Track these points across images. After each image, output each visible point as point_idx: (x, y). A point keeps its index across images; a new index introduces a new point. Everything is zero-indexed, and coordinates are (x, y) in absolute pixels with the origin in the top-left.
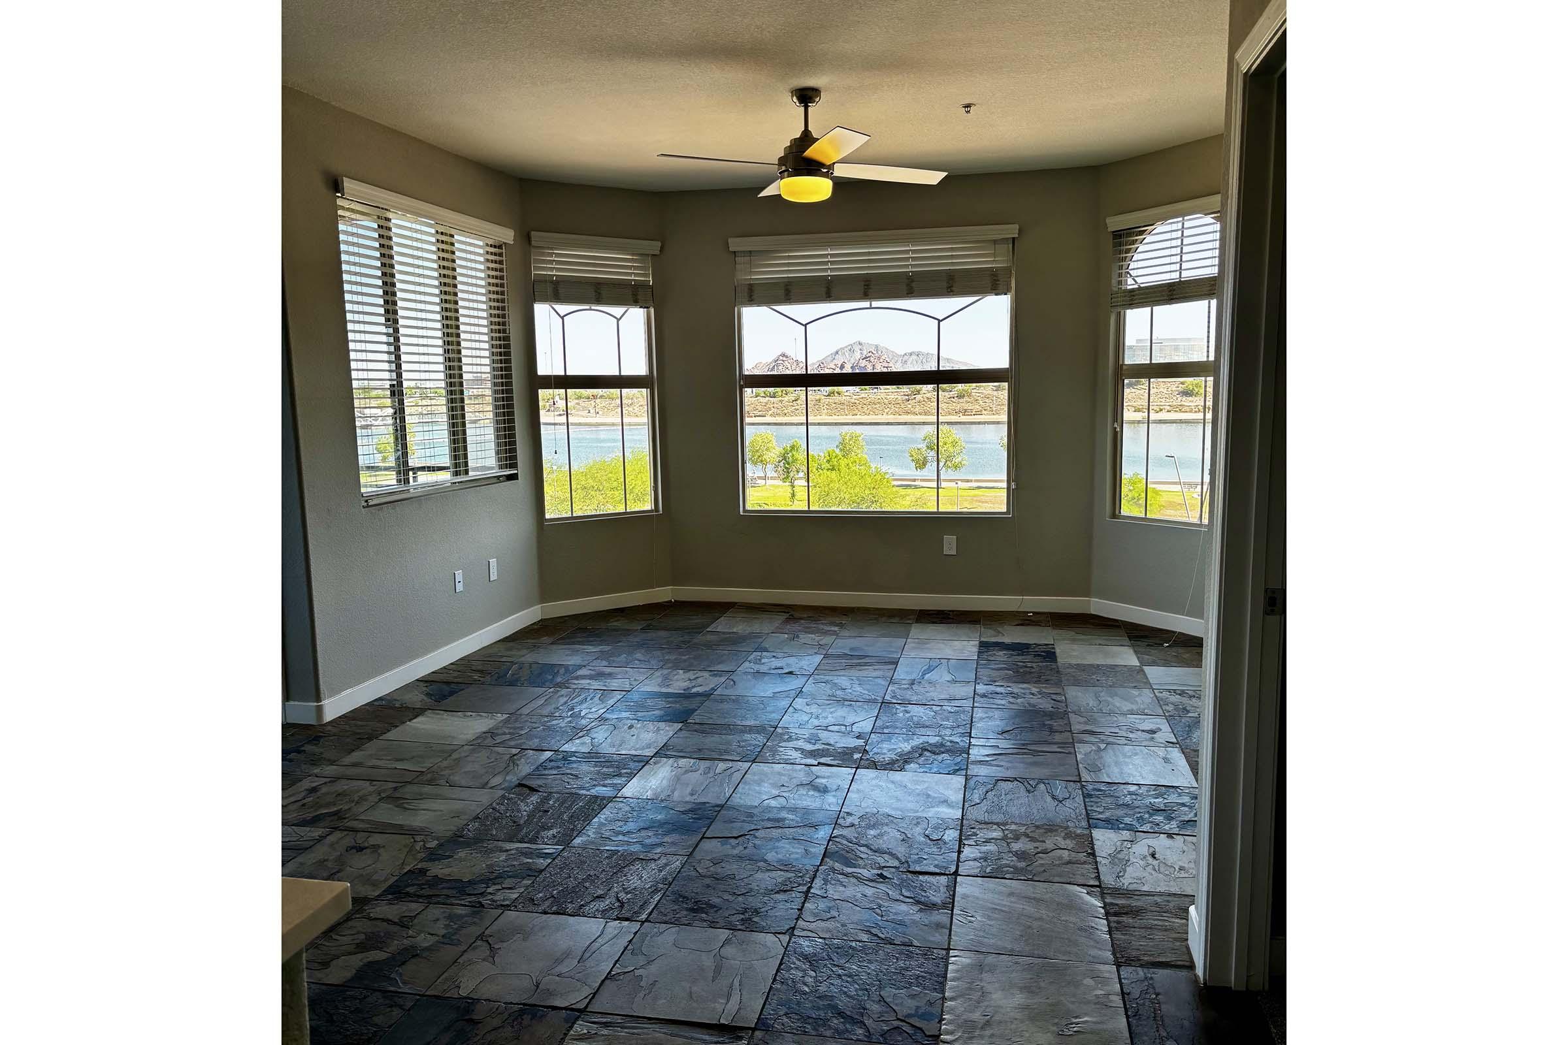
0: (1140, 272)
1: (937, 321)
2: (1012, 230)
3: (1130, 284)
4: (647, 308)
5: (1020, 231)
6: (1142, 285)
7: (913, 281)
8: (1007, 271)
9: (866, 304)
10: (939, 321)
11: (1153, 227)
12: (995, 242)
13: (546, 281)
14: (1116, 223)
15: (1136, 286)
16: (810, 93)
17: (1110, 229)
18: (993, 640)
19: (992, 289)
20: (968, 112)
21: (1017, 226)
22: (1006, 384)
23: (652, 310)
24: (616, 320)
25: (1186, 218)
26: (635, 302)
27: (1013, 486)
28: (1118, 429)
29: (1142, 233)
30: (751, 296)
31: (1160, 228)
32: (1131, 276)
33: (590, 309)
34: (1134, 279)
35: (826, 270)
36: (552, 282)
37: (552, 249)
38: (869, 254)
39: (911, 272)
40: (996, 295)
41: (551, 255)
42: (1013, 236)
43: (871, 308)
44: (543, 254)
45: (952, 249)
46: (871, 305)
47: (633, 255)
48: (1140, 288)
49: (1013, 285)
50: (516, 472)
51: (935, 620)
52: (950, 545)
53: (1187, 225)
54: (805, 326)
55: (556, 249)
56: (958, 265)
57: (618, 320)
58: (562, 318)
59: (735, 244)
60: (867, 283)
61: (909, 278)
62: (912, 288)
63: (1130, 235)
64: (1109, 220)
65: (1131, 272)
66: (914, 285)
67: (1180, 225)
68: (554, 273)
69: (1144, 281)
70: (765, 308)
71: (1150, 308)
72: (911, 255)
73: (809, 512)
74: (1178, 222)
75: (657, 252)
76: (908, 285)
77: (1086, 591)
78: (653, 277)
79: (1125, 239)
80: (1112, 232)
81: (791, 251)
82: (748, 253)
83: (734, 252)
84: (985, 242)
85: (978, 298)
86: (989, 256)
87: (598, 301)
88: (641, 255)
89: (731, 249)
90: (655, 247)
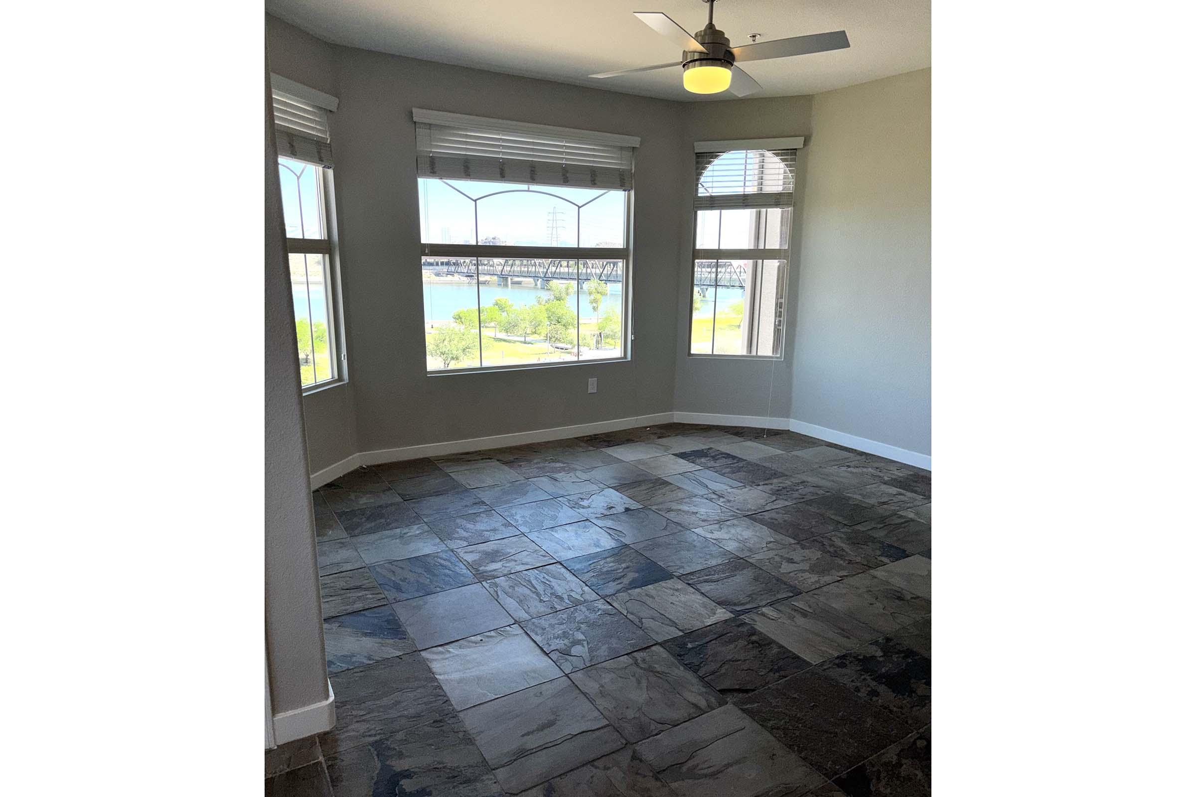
0: (711, 185)
2: (635, 141)
3: (702, 192)
4: (327, 168)
5: (642, 143)
6: (714, 194)
7: (567, 172)
8: (629, 173)
9: (524, 187)
10: (579, 208)
11: (722, 154)
12: (620, 148)
14: (701, 147)
15: (708, 195)
17: (695, 151)
19: (621, 186)
21: (639, 139)
22: (622, 261)
25: (749, 151)
26: (319, 160)
27: (633, 337)
29: (715, 157)
30: (433, 169)
31: (724, 156)
32: (702, 186)
34: (705, 189)
35: (499, 153)
38: (533, 143)
39: (564, 164)
42: (634, 146)
43: (528, 191)
45: (592, 150)
46: (529, 188)
47: (314, 108)
48: (711, 197)
49: (632, 185)
52: (592, 385)
54: (475, 201)
56: (598, 164)
59: (420, 115)
60: (533, 169)
61: (564, 169)
62: (566, 177)
63: (708, 157)
64: (695, 144)
65: (702, 184)
66: (568, 175)
67: (744, 156)
69: (717, 191)
71: (719, 211)
72: (565, 150)
73: (483, 368)
74: (742, 153)
75: (335, 109)
76: (562, 175)
78: (330, 135)
79: (703, 159)
80: (696, 153)
81: (466, 130)
82: (428, 127)
83: (415, 122)
84: (614, 147)
85: (607, 191)
86: (617, 159)
87: (293, 154)
88: (320, 108)
89: (415, 119)
90: (332, 102)
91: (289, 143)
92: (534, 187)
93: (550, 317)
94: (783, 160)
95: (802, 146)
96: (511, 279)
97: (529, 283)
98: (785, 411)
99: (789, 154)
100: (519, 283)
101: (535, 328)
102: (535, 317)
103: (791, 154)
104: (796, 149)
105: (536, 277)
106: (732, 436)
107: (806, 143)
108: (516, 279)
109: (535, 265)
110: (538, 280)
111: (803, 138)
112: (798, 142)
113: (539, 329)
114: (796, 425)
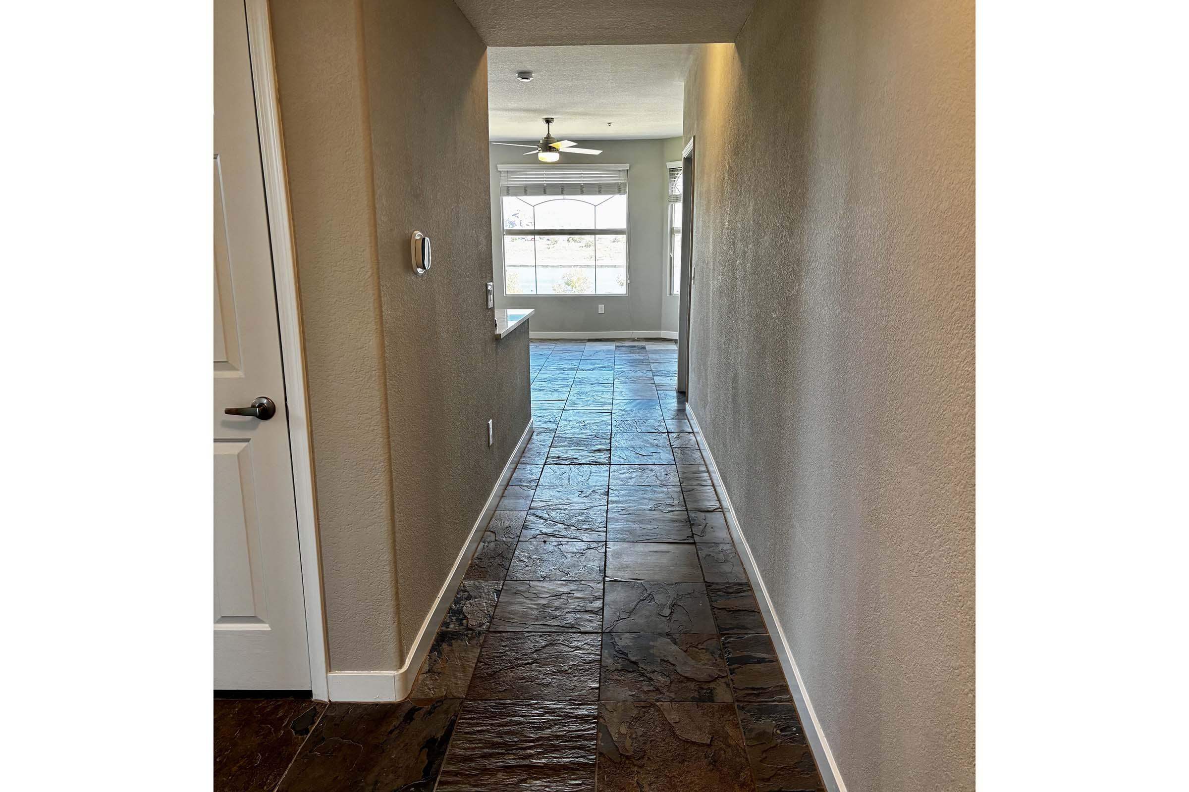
1: (594, 206)
2: (626, 166)
3: (677, 192)
5: (630, 167)
7: (583, 187)
8: (625, 184)
9: (562, 197)
12: (619, 171)
14: (670, 165)
15: (679, 193)
16: (550, 120)
17: (668, 168)
18: (621, 345)
19: (618, 192)
20: (610, 125)
21: (628, 165)
22: (625, 236)
27: (628, 282)
28: (672, 256)
30: (508, 192)
32: (676, 188)
34: (678, 190)
35: (543, 181)
38: (563, 174)
39: (582, 183)
40: (620, 195)
42: (627, 169)
43: (564, 199)
45: (600, 174)
49: (627, 191)
51: (596, 341)
52: (601, 308)
54: (534, 206)
56: (603, 181)
60: (563, 188)
61: (581, 186)
64: (667, 164)
66: (584, 189)
70: (513, 198)
72: (582, 175)
73: (537, 295)
76: (581, 189)
77: (659, 328)
79: (674, 172)
81: (527, 171)
82: (507, 172)
84: (614, 171)
85: (612, 196)
86: (616, 177)
89: (498, 170)
92: (566, 197)
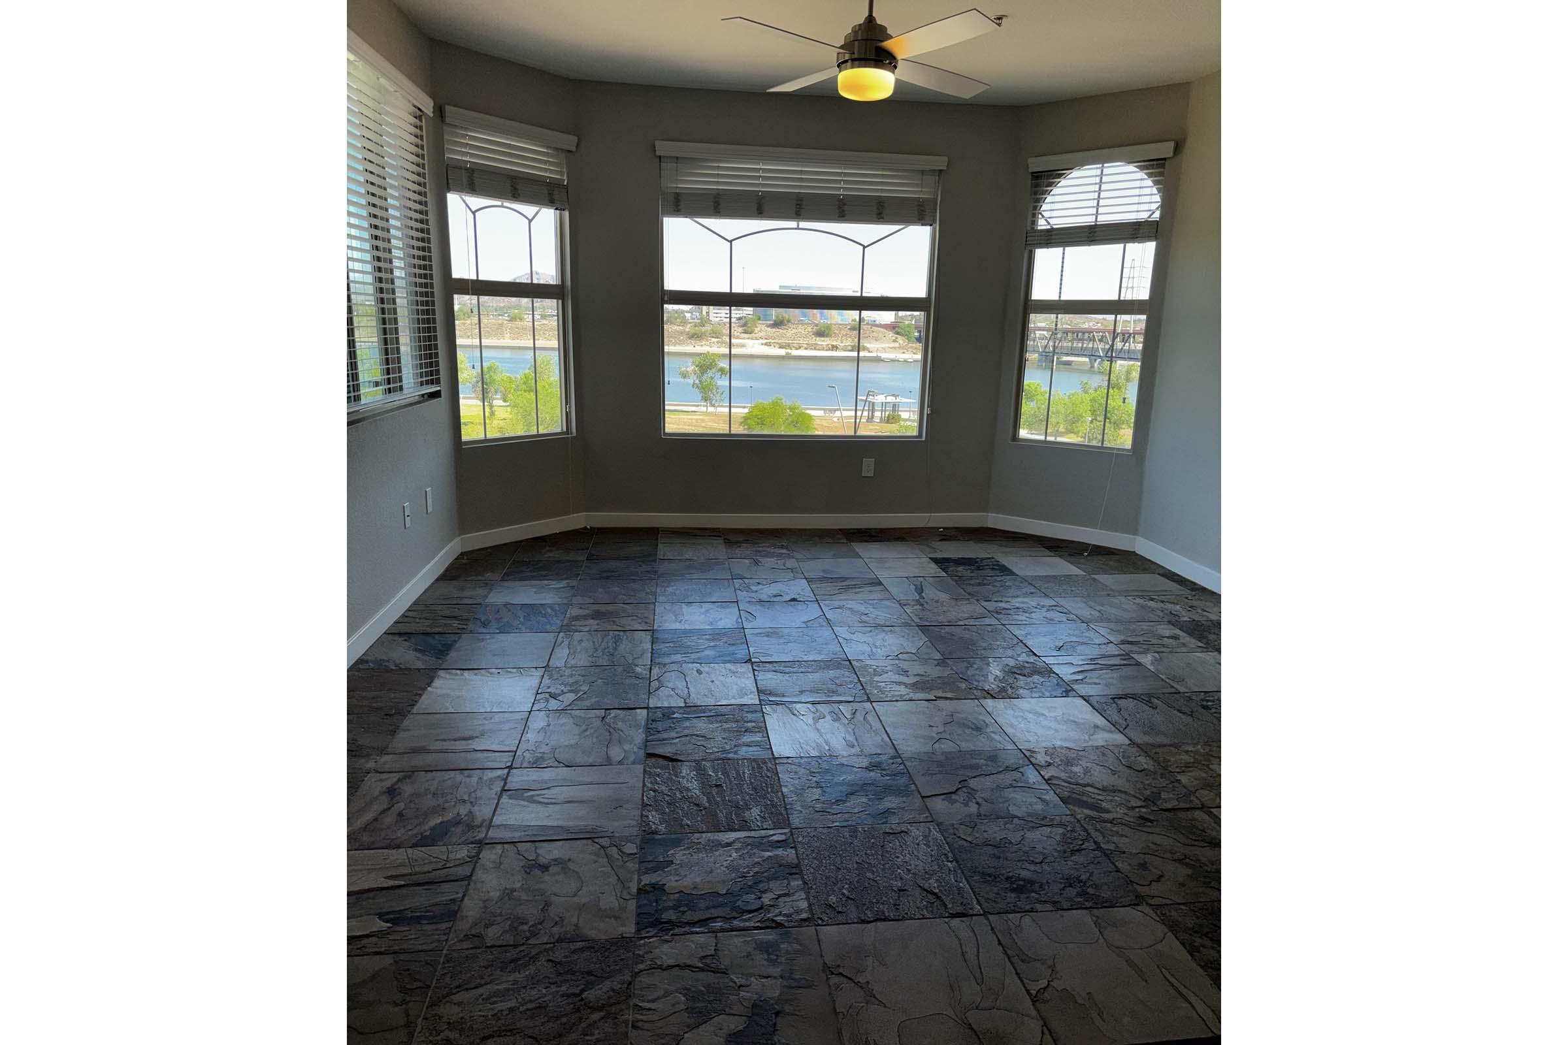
0: (1055, 214)
1: (862, 247)
2: (941, 162)
3: (1042, 225)
4: (561, 210)
5: (950, 164)
6: (1055, 227)
7: (845, 204)
8: (933, 202)
9: (793, 224)
10: (864, 247)
11: (1071, 171)
12: (923, 172)
13: (460, 168)
14: (1037, 164)
15: (1049, 227)
17: (1031, 170)
19: (919, 219)
20: (999, 25)
21: (946, 158)
22: (923, 314)
23: (566, 214)
24: (527, 221)
25: (1105, 165)
26: (550, 202)
27: (929, 411)
29: (1060, 176)
30: (675, 206)
31: (1076, 173)
32: (1043, 216)
33: (502, 206)
34: (1046, 220)
35: (757, 186)
36: (467, 169)
37: (466, 129)
38: (801, 172)
39: (840, 195)
40: (922, 225)
41: (464, 136)
42: (941, 168)
43: (798, 228)
44: (457, 135)
45: (883, 176)
46: (798, 225)
47: (548, 147)
48: (1052, 230)
49: (937, 217)
50: (439, 388)
51: (865, 538)
52: (868, 467)
53: (1106, 171)
54: (731, 242)
55: (471, 130)
56: (887, 193)
57: (530, 221)
58: (474, 213)
59: (663, 148)
60: (799, 203)
61: (841, 200)
62: (843, 211)
63: (1050, 176)
64: (1030, 160)
65: (1043, 213)
66: (846, 208)
67: (1099, 172)
68: (467, 159)
69: (1059, 222)
70: (687, 220)
71: (1062, 248)
72: (842, 177)
73: (731, 435)
74: (1097, 168)
75: (574, 149)
76: (839, 208)
78: (568, 177)
79: (1043, 181)
80: (1032, 173)
81: (721, 161)
82: (675, 160)
83: (660, 157)
84: (914, 171)
85: (902, 227)
86: (917, 185)
87: (514, 197)
88: (556, 149)
89: (658, 153)
90: (570, 141)
91: (512, 186)
92: (803, 224)
93: (1094, 411)
94: (1150, 175)
95: (1171, 154)
96: (1057, 358)
97: (1083, 363)
98: (1132, 527)
99: (1157, 167)
100: (1068, 363)
101: (1071, 425)
102: (1073, 411)
103: (1158, 166)
104: (1165, 159)
105: (1093, 355)
106: (1043, 549)
107: (1178, 149)
108: (1065, 358)
109: (1094, 340)
110: (1095, 360)
111: (1172, 144)
112: (1166, 149)
113: (1076, 427)
114: (1143, 547)
